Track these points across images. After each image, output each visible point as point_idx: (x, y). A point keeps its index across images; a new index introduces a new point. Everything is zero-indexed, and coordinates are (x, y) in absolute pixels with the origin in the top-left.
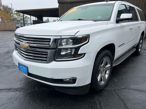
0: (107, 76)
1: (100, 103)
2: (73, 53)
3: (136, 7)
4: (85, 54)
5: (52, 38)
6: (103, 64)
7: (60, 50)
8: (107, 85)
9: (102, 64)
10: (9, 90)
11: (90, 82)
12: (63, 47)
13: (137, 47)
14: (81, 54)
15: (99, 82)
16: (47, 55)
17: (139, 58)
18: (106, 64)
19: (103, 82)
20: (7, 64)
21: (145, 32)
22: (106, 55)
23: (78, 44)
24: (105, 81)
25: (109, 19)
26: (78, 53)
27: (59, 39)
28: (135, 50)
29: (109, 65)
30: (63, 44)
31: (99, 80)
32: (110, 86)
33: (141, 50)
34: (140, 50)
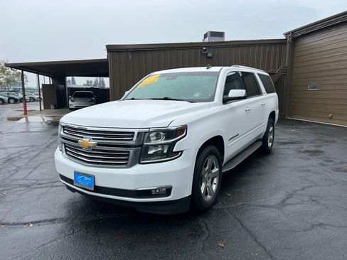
0: (214, 187)
1: (206, 225)
2: (165, 151)
3: (256, 71)
4: (182, 152)
5: (136, 131)
6: (207, 168)
7: (148, 148)
8: (215, 201)
9: (205, 167)
10: (52, 221)
11: (191, 194)
12: (152, 143)
13: (264, 139)
14: (177, 152)
15: (203, 196)
16: (128, 155)
17: (270, 158)
18: (212, 168)
19: (209, 196)
20: (22, 182)
21: (277, 112)
22: (211, 153)
23: (172, 138)
24: (213, 195)
25: (212, 99)
26: (174, 151)
27: (146, 132)
28: (260, 144)
29: (216, 170)
30: (152, 139)
31: (202, 192)
32: (220, 203)
33: (272, 145)
34: (270, 144)
